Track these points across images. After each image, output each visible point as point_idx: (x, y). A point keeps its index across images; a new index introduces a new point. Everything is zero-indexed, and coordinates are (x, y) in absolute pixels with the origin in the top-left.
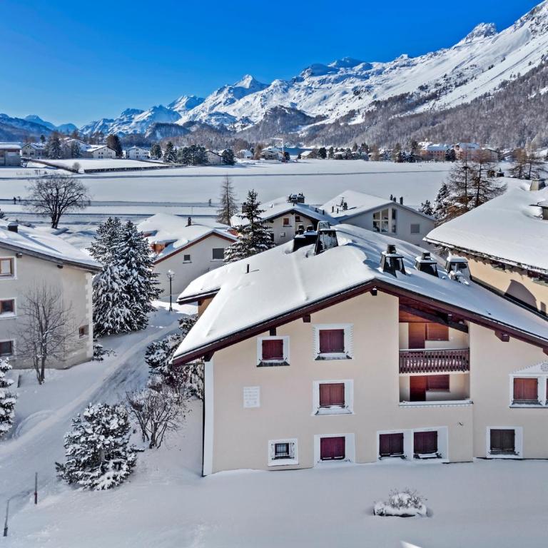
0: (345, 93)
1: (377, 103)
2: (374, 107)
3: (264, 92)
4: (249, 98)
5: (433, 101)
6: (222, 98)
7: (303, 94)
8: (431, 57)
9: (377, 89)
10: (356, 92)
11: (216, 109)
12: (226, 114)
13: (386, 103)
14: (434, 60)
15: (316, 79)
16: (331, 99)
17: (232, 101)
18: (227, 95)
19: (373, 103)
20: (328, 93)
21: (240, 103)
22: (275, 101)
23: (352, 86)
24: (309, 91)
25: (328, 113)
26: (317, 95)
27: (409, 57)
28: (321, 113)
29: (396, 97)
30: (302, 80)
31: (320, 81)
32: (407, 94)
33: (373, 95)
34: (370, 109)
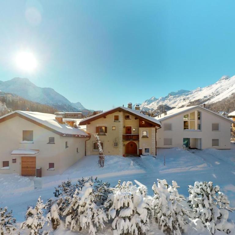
0: (181, 100)
1: (191, 102)
2: (189, 103)
3: (157, 101)
4: (153, 103)
5: (208, 101)
6: (146, 103)
7: (168, 101)
8: (207, 87)
9: (190, 98)
10: (184, 100)
11: (144, 107)
12: (147, 108)
13: (193, 102)
14: (209, 88)
15: (172, 96)
16: (177, 102)
17: (149, 104)
18: (147, 102)
19: (189, 102)
20: (176, 100)
21: (151, 105)
22: (161, 103)
23: (183, 98)
24: (170, 100)
25: (176, 106)
26: (173, 101)
27: (201, 88)
28: (174, 106)
29: (196, 100)
30: (169, 97)
31: (174, 97)
32: (200, 99)
33: (189, 100)
34: (188, 104)
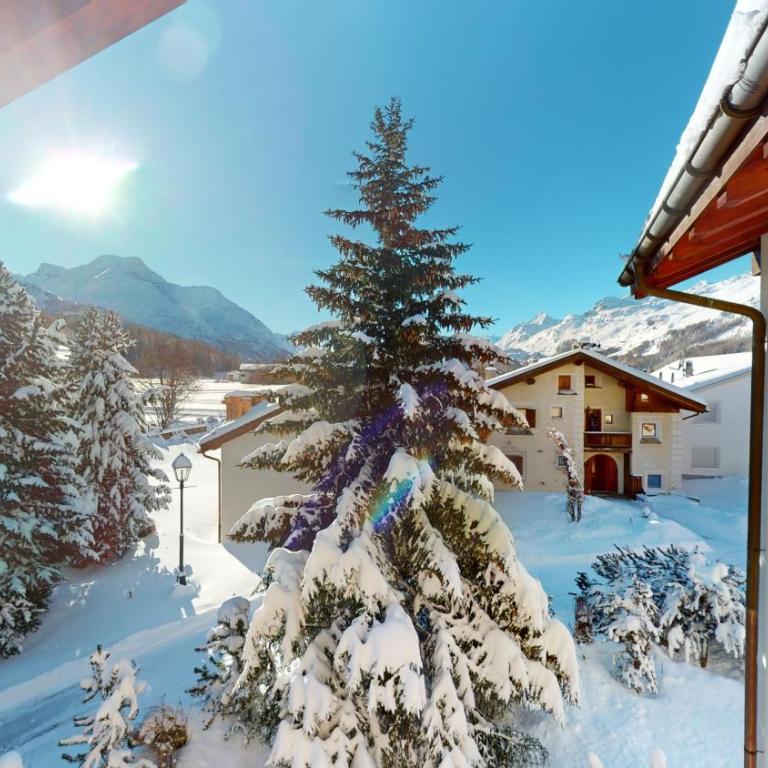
0: (638, 324)
1: (674, 333)
2: (670, 336)
3: (557, 327)
4: (543, 334)
5: (738, 327)
6: (517, 335)
7: (595, 326)
8: (734, 281)
9: (672, 319)
10: (651, 323)
11: (511, 346)
12: (519, 350)
13: (683, 331)
14: (738, 284)
15: (608, 312)
16: (623, 331)
17: (526, 338)
18: (521, 333)
19: (668, 333)
20: (620, 325)
21: (533, 340)
22: (567, 336)
23: (646, 317)
24: (601, 324)
25: (620, 345)
26: (610, 328)
27: (709, 283)
28: (613, 345)
29: (695, 325)
30: (596, 314)
31: (612, 314)
32: (707, 322)
33: (669, 324)
34: (666, 339)
